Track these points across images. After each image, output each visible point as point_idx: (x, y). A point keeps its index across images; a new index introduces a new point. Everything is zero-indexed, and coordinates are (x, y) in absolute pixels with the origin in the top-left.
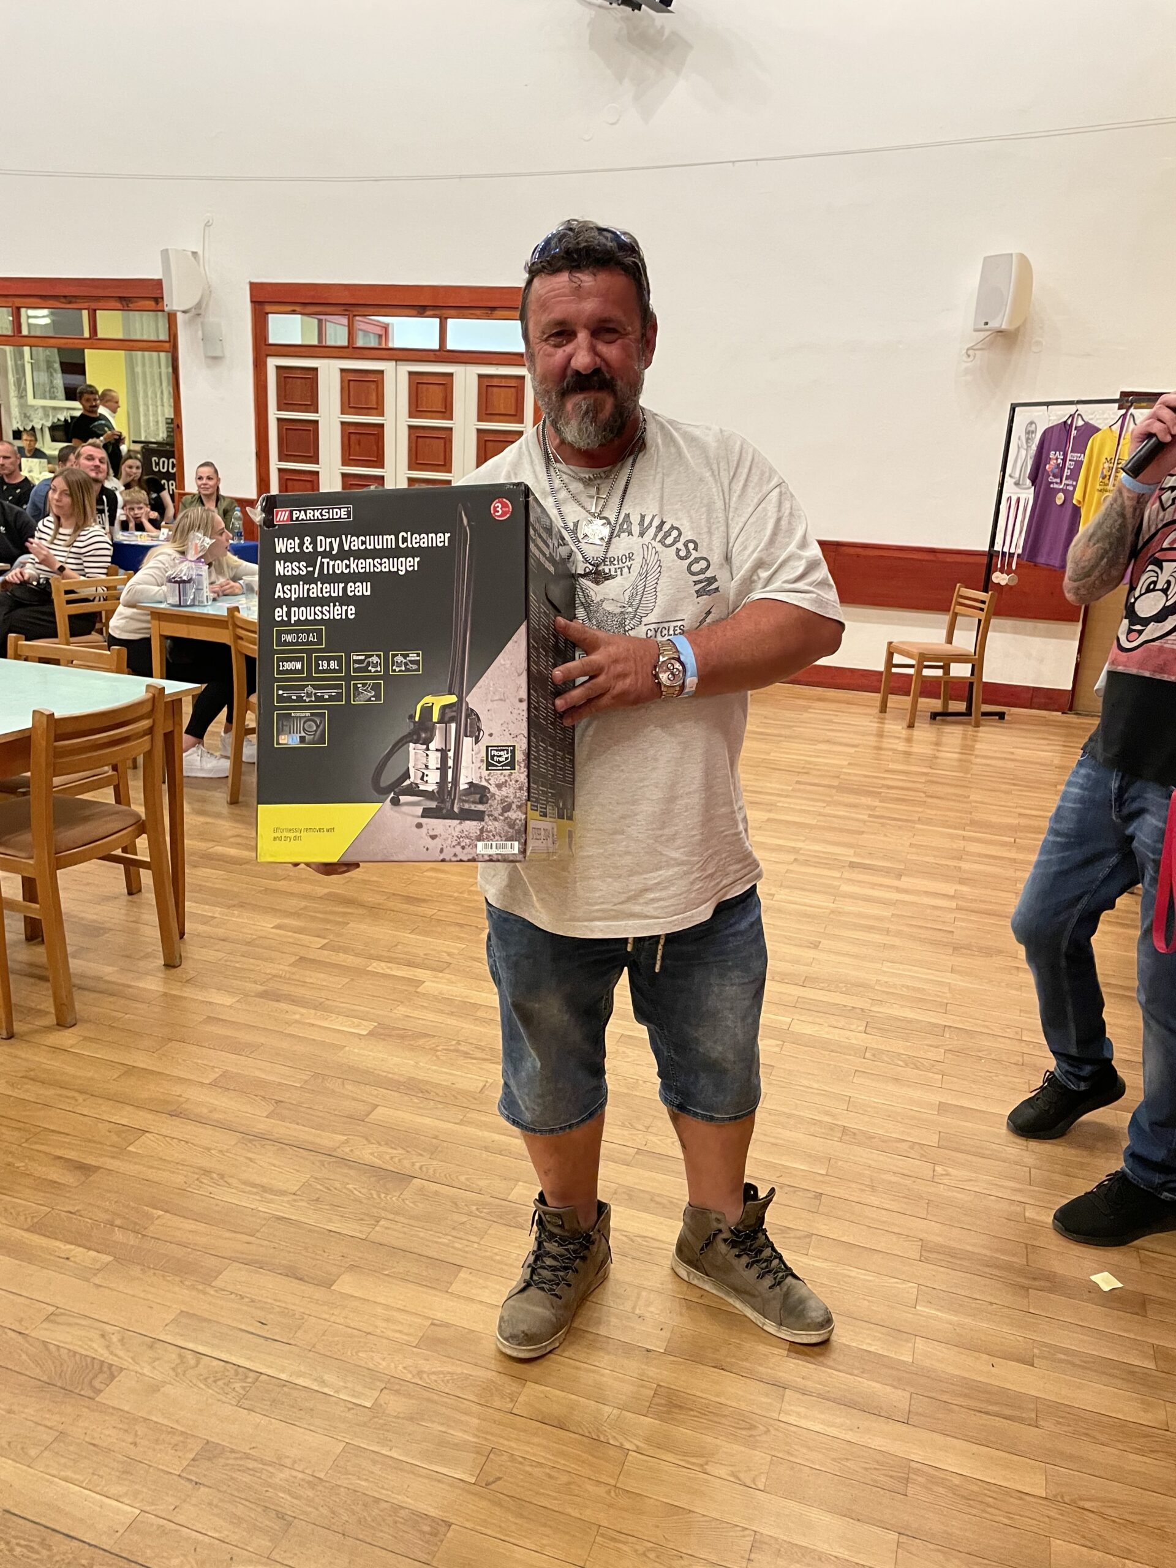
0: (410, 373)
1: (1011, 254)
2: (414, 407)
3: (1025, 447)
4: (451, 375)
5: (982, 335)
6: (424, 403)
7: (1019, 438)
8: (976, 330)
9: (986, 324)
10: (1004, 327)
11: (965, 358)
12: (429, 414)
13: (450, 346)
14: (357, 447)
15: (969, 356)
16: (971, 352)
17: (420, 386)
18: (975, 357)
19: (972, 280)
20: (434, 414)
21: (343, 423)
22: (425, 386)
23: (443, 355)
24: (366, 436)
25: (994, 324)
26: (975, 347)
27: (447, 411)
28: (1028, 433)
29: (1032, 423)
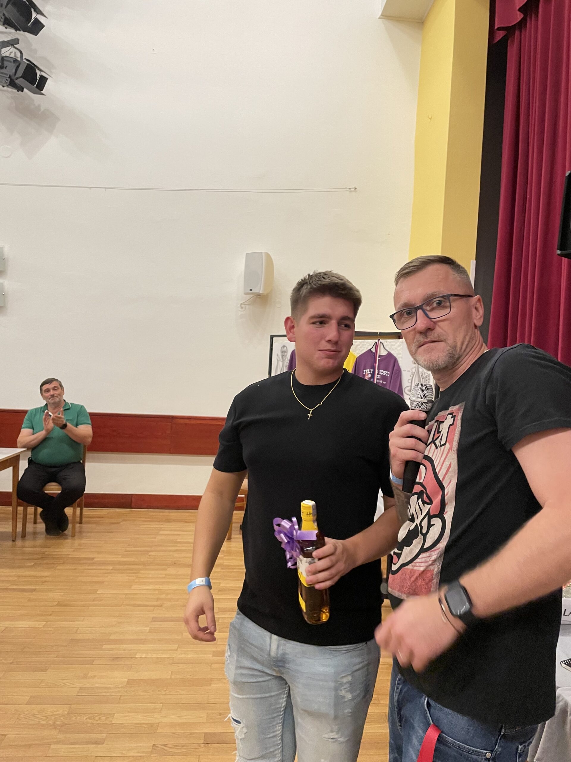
1: (262, 253)
3: (282, 360)
5: (248, 297)
7: (277, 355)
8: (245, 294)
9: (251, 290)
10: (261, 292)
11: (240, 309)
15: (242, 308)
16: (243, 306)
18: (245, 309)
19: (240, 266)
25: (256, 290)
26: (245, 303)
28: (282, 352)
29: (284, 346)
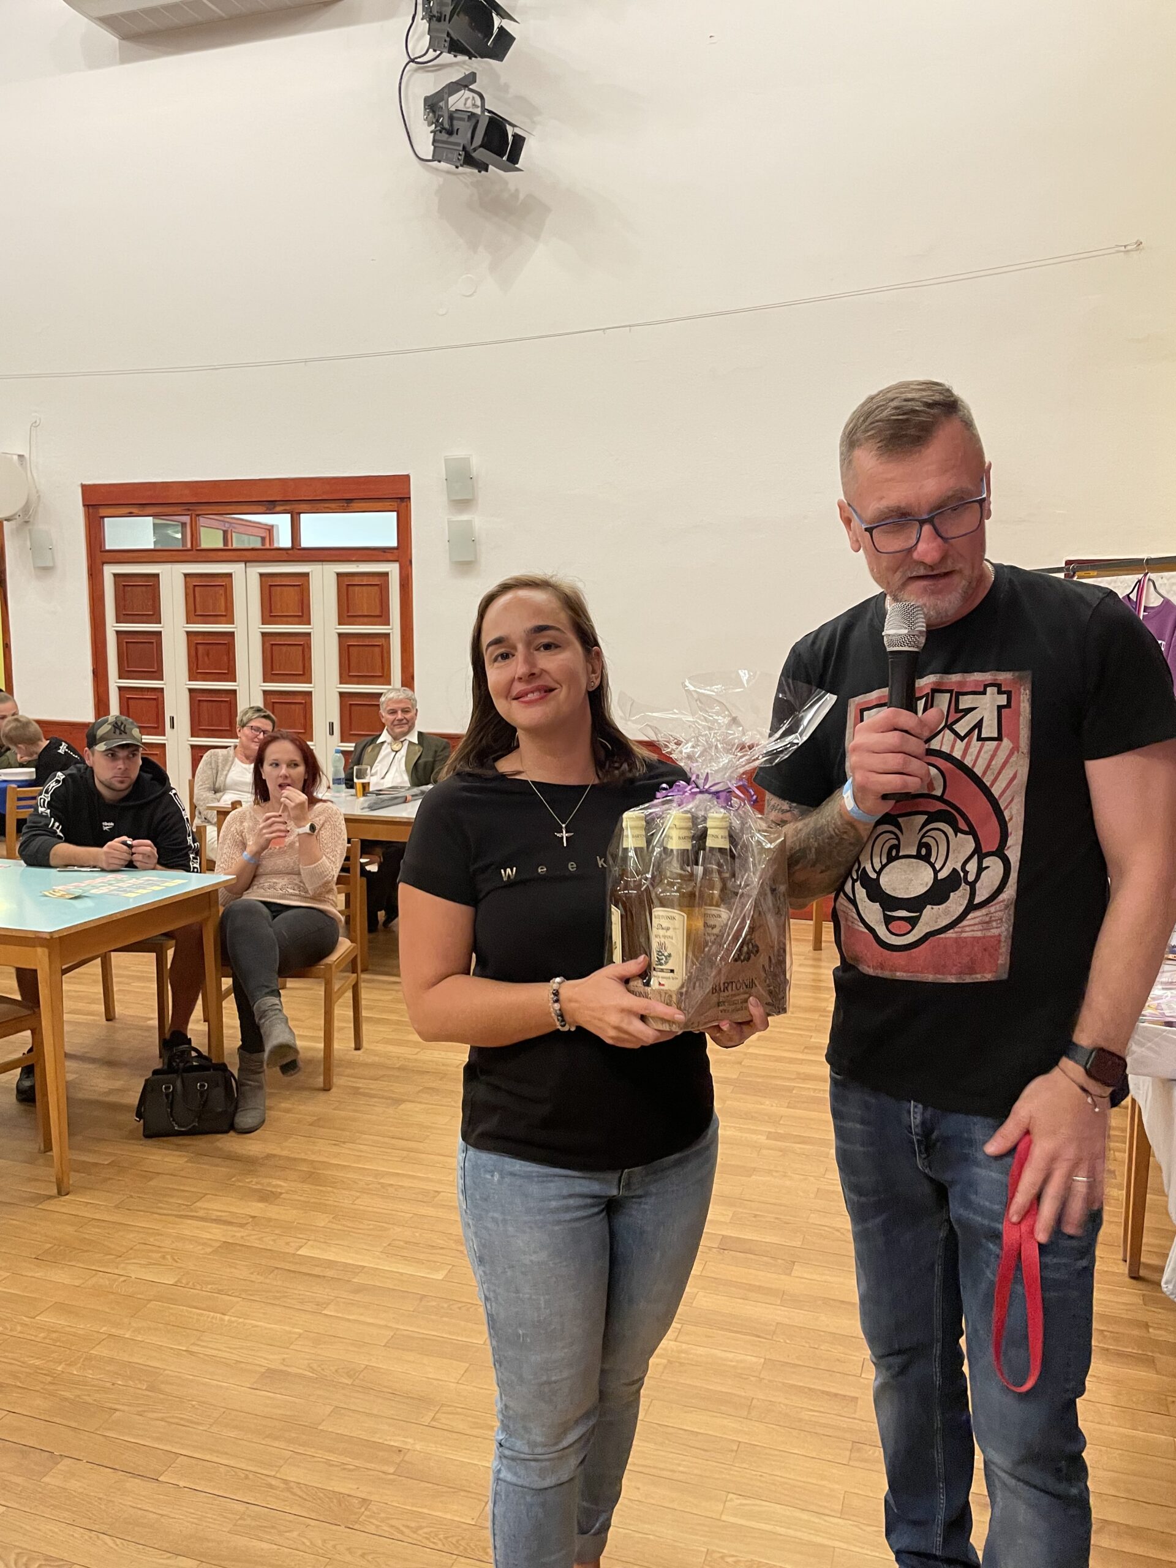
0: (261, 575)
2: (267, 613)
4: (307, 575)
6: (279, 607)
12: (285, 619)
13: (305, 544)
14: (206, 659)
17: (272, 588)
20: (289, 619)
21: (188, 633)
22: (279, 588)
23: (297, 553)
24: (214, 647)
27: (304, 616)
